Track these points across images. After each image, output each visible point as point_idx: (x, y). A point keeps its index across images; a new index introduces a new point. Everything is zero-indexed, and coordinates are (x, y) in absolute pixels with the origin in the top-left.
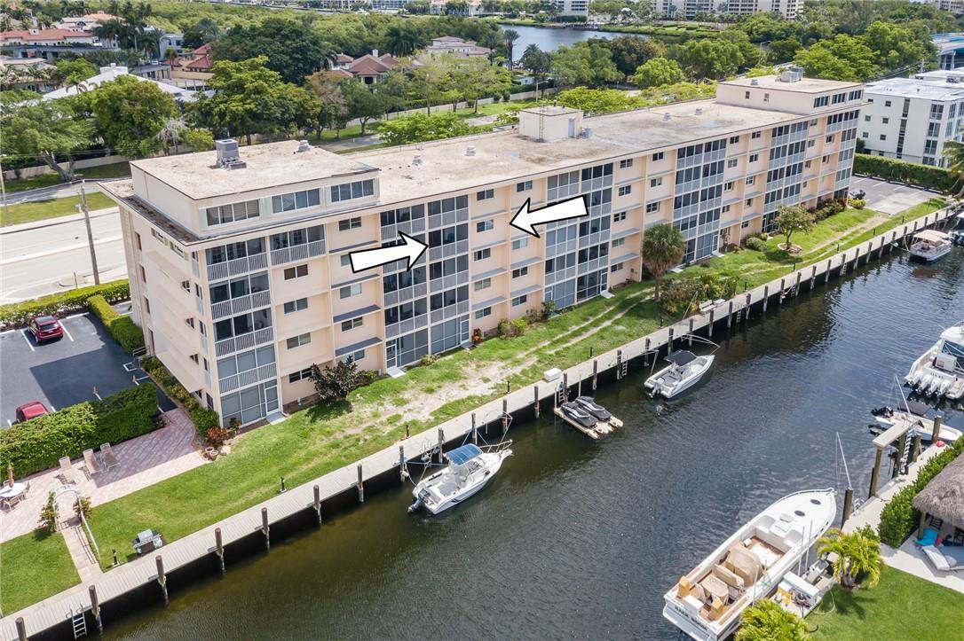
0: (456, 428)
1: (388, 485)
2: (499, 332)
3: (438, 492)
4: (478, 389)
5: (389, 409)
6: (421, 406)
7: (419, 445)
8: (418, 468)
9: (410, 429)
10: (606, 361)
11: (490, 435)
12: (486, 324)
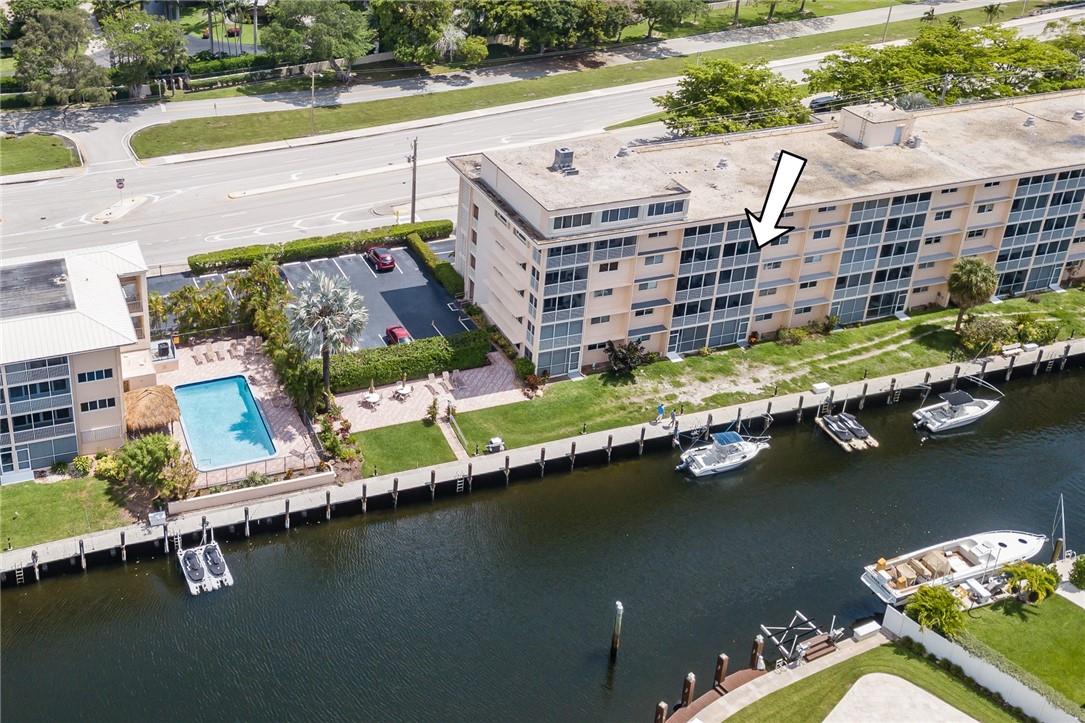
0: (723, 415)
1: (661, 448)
2: (775, 336)
3: (701, 461)
4: (747, 386)
5: (667, 388)
6: (696, 392)
7: (689, 422)
8: (687, 439)
9: (685, 408)
10: (878, 386)
11: (752, 428)
12: (764, 327)
